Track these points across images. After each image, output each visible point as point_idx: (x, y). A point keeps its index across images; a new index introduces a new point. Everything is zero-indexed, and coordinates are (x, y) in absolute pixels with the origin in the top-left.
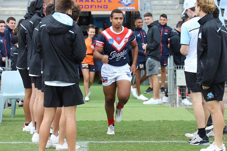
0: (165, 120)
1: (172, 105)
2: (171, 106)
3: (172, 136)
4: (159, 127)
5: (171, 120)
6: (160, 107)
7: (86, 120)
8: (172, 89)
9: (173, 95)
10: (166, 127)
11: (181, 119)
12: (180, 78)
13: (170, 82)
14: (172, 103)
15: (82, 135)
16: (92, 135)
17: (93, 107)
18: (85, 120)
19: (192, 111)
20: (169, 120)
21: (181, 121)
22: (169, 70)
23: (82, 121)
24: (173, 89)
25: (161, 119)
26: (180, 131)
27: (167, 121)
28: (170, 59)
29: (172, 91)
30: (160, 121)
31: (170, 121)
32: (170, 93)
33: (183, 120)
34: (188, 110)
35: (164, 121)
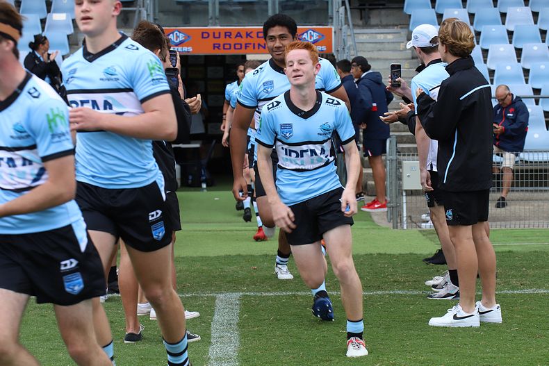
0: (382, 252)
1: (395, 225)
2: (394, 228)
3: (395, 282)
4: (371, 265)
5: (392, 253)
6: (373, 228)
7: (238, 253)
8: (394, 196)
9: (397, 206)
10: (382, 266)
11: (412, 252)
12: (409, 176)
13: (391, 183)
14: (395, 223)
15: (229, 282)
16: (247, 282)
17: (250, 230)
18: (234, 254)
19: (430, 236)
20: (389, 253)
21: (411, 254)
22: (388, 162)
23: (230, 255)
24: (397, 197)
25: (375, 251)
26: (409, 273)
27: (385, 254)
28: (390, 142)
29: (394, 200)
30: (371, 254)
31: (390, 255)
32: (390, 203)
33: (414, 253)
34: (424, 235)
35: (380, 254)
